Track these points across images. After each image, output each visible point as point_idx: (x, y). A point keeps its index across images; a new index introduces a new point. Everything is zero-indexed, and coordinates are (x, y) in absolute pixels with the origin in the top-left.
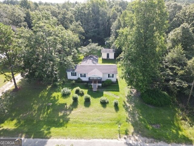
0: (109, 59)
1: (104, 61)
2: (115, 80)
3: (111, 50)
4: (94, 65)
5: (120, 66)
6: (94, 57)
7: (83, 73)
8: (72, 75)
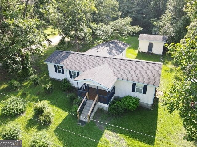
0: (152, 54)
1: (141, 55)
2: (151, 102)
3: (160, 37)
4: (110, 56)
5: (171, 70)
6: (119, 44)
7: (75, 69)
8: (56, 71)
